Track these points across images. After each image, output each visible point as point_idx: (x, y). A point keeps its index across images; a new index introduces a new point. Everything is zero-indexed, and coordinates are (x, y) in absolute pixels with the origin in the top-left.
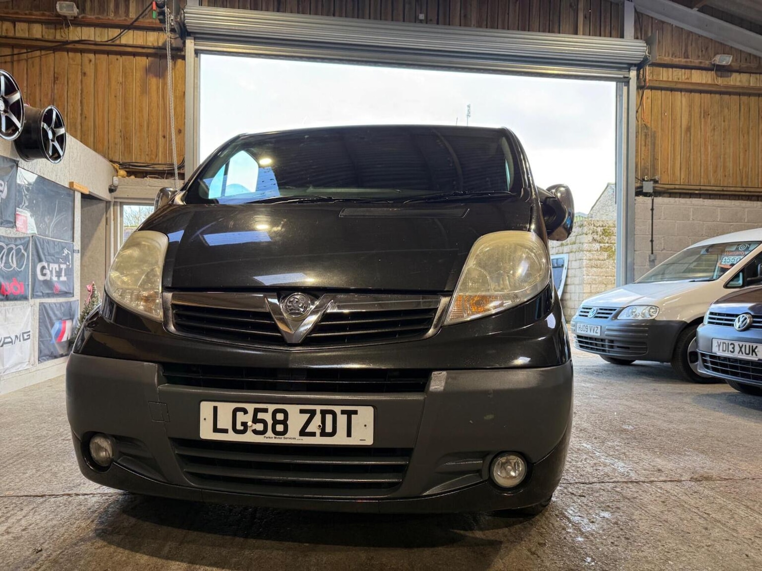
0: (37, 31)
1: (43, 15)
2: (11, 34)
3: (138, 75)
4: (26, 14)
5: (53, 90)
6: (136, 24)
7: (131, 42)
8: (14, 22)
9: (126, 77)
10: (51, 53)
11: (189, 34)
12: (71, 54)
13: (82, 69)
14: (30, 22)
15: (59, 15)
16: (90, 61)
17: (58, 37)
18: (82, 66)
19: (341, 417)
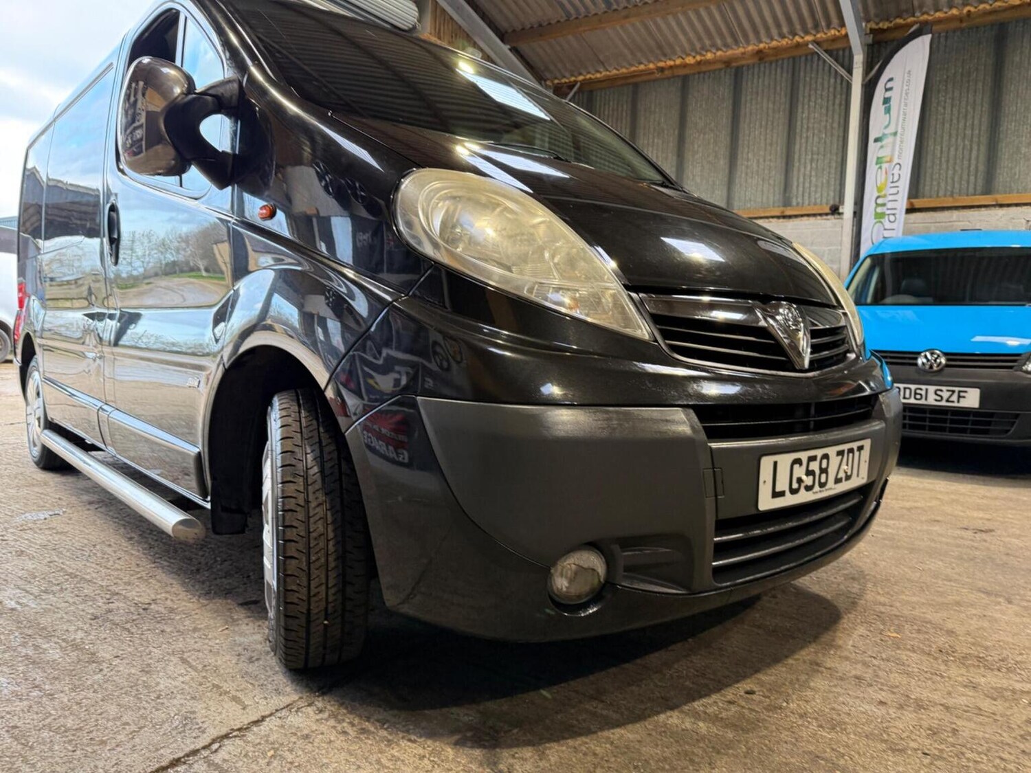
19: (857, 454)
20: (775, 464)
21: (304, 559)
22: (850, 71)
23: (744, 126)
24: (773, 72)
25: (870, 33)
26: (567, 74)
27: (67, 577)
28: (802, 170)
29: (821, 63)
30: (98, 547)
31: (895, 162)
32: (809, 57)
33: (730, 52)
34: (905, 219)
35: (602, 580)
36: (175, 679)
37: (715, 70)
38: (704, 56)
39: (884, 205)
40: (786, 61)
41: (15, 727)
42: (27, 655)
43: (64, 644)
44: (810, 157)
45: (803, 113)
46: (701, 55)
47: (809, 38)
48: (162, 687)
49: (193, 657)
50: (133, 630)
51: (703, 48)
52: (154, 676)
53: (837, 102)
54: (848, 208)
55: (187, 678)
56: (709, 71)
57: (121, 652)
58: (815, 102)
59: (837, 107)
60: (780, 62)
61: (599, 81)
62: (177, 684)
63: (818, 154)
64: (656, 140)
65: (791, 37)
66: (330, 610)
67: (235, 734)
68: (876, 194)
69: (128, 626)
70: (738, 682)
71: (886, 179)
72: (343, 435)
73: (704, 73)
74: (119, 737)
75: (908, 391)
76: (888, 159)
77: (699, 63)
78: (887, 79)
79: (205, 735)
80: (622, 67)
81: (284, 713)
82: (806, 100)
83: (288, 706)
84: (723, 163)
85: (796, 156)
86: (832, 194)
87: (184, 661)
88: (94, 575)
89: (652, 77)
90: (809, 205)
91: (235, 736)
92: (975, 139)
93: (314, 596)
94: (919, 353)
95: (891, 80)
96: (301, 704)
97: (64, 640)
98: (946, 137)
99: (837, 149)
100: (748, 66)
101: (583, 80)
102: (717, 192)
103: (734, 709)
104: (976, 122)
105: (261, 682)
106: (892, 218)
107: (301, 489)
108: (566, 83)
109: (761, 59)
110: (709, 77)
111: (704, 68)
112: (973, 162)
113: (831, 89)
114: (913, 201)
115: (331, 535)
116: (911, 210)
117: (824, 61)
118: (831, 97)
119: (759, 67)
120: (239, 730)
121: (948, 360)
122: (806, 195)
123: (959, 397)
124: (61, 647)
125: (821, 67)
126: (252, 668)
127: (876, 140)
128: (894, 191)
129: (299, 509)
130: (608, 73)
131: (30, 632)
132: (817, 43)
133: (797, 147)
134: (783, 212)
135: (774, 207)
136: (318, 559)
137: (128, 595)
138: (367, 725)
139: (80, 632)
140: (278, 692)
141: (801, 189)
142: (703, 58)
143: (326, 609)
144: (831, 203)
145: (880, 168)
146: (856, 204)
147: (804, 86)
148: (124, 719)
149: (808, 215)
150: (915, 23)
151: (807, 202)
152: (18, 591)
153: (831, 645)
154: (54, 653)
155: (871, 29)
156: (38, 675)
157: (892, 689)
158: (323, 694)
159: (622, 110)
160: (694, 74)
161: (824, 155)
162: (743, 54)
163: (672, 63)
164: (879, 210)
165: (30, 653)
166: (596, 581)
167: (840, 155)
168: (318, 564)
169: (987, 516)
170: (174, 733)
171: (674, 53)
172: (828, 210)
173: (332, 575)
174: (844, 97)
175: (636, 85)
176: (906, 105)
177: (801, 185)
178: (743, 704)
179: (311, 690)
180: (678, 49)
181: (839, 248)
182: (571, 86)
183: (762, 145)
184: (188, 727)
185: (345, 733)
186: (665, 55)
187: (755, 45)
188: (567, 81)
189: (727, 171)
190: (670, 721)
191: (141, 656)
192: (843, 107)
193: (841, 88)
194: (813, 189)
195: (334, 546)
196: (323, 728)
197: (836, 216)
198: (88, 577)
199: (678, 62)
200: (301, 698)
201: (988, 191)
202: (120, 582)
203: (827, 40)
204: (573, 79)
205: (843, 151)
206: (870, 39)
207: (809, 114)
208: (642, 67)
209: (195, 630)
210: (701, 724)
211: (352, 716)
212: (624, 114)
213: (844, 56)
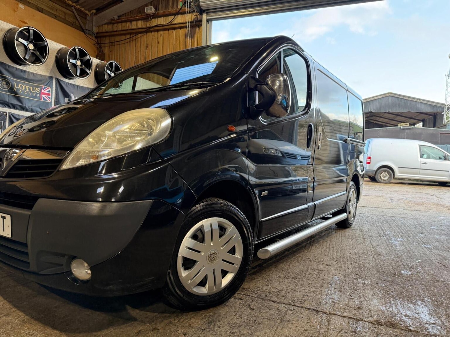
0: (140, 24)
1: (142, 15)
2: (130, 28)
3: (182, 38)
4: (135, 17)
5: (145, 53)
6: (181, 11)
7: (179, 22)
8: (131, 21)
9: (176, 41)
10: (144, 35)
11: (204, 11)
12: (153, 33)
13: (157, 40)
14: (137, 20)
15: (148, 14)
16: (161, 35)
17: (148, 26)
18: (157, 38)
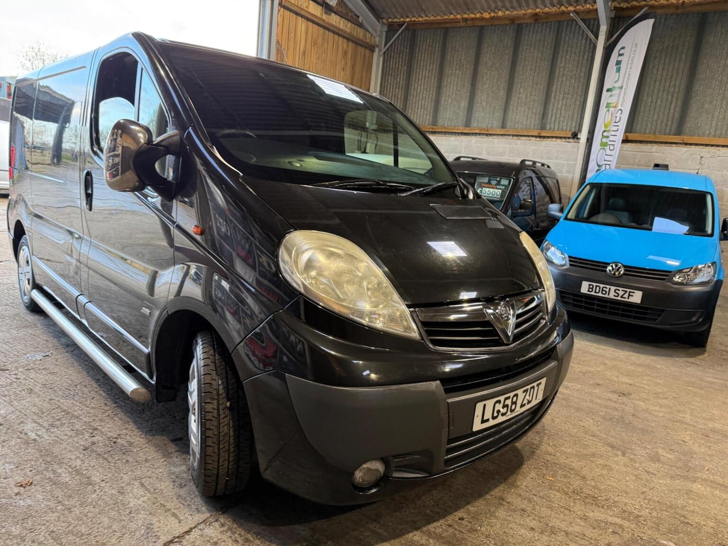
19: (536, 388)
20: (485, 406)
21: (216, 447)
22: (597, 37)
23: (519, 68)
24: (544, 31)
25: (614, 10)
26: (398, 16)
27: (63, 413)
28: (556, 104)
29: (577, 28)
30: (78, 387)
31: (619, 107)
32: (570, 22)
33: (515, 13)
34: (621, 147)
35: (382, 474)
36: (138, 499)
37: (504, 24)
38: (496, 13)
39: (608, 137)
40: (553, 23)
41: (53, 532)
42: (50, 478)
43: (70, 470)
44: (562, 96)
45: (561, 63)
46: (494, 11)
47: (571, 8)
48: (131, 505)
49: (147, 482)
50: (110, 460)
51: (496, 8)
52: (127, 497)
53: (586, 58)
54: (583, 136)
55: (145, 499)
56: (499, 25)
57: (105, 477)
58: (570, 56)
59: (585, 62)
60: (550, 23)
61: (421, 23)
62: (140, 502)
63: (568, 94)
64: (457, 72)
65: (559, 7)
66: (230, 473)
67: (176, 540)
68: (603, 129)
69: (106, 456)
70: (456, 511)
71: (611, 120)
72: (242, 383)
73: (496, 25)
74: (112, 541)
75: (598, 288)
76: (614, 105)
77: (492, 18)
78: (620, 48)
79: (160, 541)
80: (438, 15)
81: (202, 526)
82: (564, 54)
83: (204, 521)
84: (502, 93)
85: (553, 95)
86: (574, 124)
87: (142, 485)
88: (80, 412)
89: (459, 25)
90: (558, 130)
91: (176, 542)
92: (675, 95)
93: (222, 466)
94: (609, 264)
95: (623, 48)
96: (211, 520)
97: (70, 466)
98: (656, 92)
99: (582, 92)
100: (527, 23)
101: (409, 21)
102: (496, 114)
103: (451, 530)
104: (677, 83)
105: (188, 502)
106: (612, 148)
107: (216, 407)
108: (397, 22)
109: (535, 20)
110: (499, 29)
111: (496, 23)
112: (672, 111)
113: (582, 48)
114: (627, 134)
115: (232, 434)
116: (625, 141)
117: (580, 26)
118: (582, 54)
119: (534, 26)
120: (178, 537)
121: (626, 270)
122: (557, 123)
123: (629, 295)
124: (69, 472)
125: (577, 31)
126: (183, 492)
127: (608, 90)
128: (615, 128)
129: (214, 419)
130: (427, 18)
131: (48, 459)
132: (577, 13)
133: (555, 87)
134: (540, 133)
135: (534, 129)
136: (224, 447)
137: (103, 430)
138: (249, 536)
139: (78, 460)
140: (198, 511)
141: (554, 118)
142: (495, 15)
143: (228, 472)
144: (573, 130)
145: (608, 110)
146: (589, 133)
147: (564, 44)
148: (114, 527)
149: (557, 137)
150: (646, 6)
151: (556, 128)
152: (35, 425)
153: (514, 485)
154: (66, 478)
155: (615, 7)
156: (59, 493)
157: (540, 518)
158: (224, 513)
159: (435, 48)
160: (488, 26)
161: (572, 96)
162: (525, 15)
163: (473, 16)
164: (604, 140)
165: (52, 476)
166: (379, 474)
167: (583, 97)
168: (224, 450)
169: (631, 382)
170: (142, 538)
171: (476, 9)
172: (570, 136)
173: (232, 455)
174: (590, 55)
175: (447, 29)
176: (631, 68)
177: (554, 115)
178: (457, 527)
179: (217, 510)
180: (478, 6)
181: (575, 163)
182: (401, 25)
183: (531, 83)
184: (149, 535)
185: (237, 541)
186: (469, 10)
187: (532, 8)
188: (398, 21)
189: (505, 100)
190: (416, 538)
191: (117, 481)
192: (589, 62)
193: (589, 49)
194: (562, 119)
195: (233, 440)
196: (224, 537)
197: (576, 140)
198: (76, 414)
199: (478, 15)
200: (211, 515)
201: (679, 132)
202: (97, 419)
203: (583, 12)
204: (402, 20)
205: (585, 94)
206: (613, 15)
207: (565, 65)
208: (452, 17)
209: (147, 460)
210: (431, 541)
211: (240, 530)
212: (437, 49)
213: (594, 25)
